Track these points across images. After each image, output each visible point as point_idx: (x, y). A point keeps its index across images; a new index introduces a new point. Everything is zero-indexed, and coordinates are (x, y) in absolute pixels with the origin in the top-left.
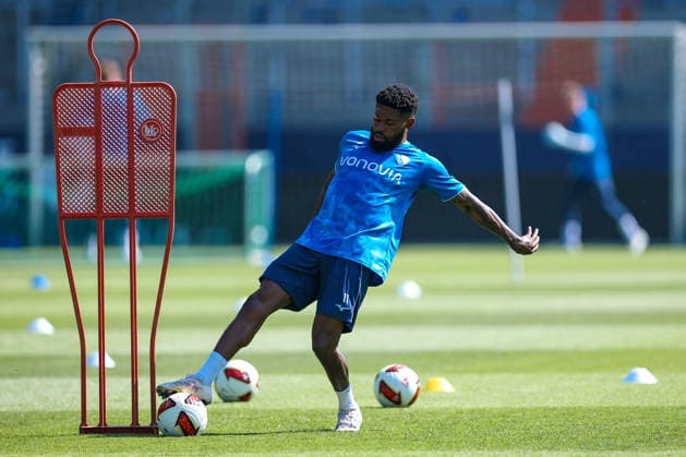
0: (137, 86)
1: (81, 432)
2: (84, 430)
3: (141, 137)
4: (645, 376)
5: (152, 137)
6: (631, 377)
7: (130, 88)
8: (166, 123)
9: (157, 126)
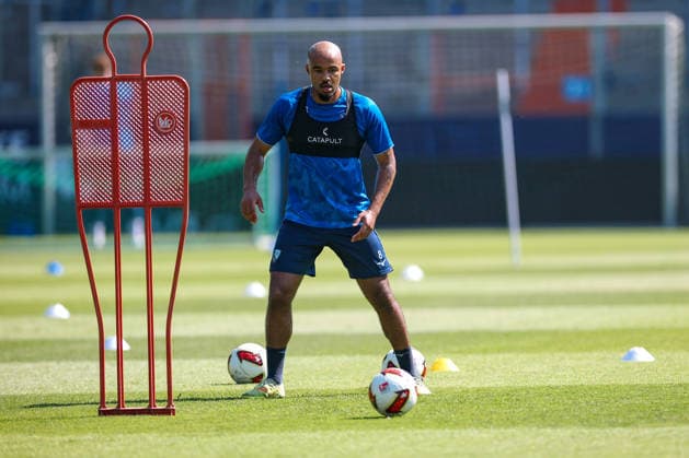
0: (151, 79)
1: (100, 414)
2: (103, 412)
3: (155, 128)
4: (642, 355)
5: (166, 129)
6: (630, 356)
7: (143, 82)
8: (179, 115)
9: (170, 117)
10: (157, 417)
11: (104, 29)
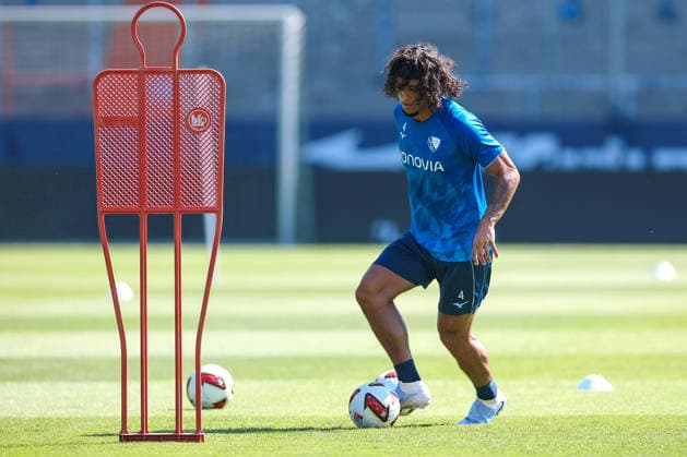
0: (184, 72)
1: (121, 440)
2: (125, 438)
3: (188, 126)
4: (600, 383)
5: (199, 127)
6: (586, 385)
7: (176, 75)
8: (214, 112)
9: (204, 115)
10: (185, 444)
11: (134, 15)
